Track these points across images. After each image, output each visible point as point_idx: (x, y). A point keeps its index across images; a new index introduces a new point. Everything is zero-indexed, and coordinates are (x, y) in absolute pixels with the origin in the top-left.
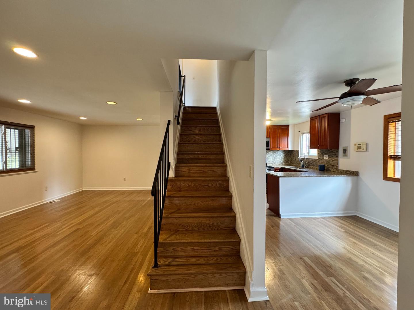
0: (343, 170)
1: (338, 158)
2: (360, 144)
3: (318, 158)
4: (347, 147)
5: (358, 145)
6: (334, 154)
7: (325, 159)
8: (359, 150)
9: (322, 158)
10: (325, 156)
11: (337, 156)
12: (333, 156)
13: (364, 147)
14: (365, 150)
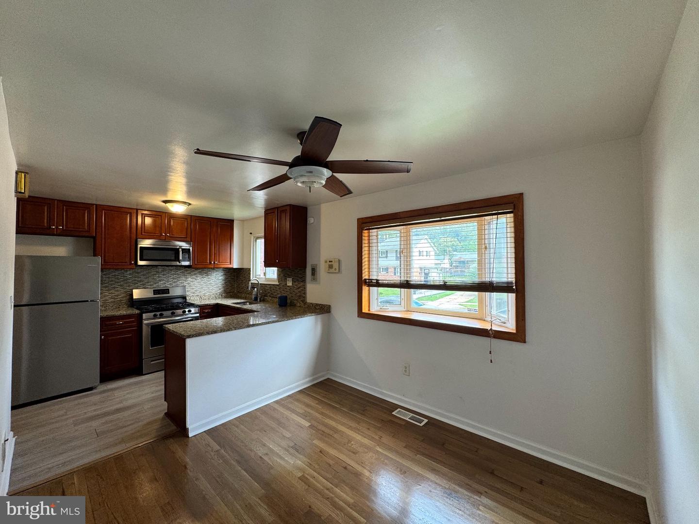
0: (311, 303)
1: (305, 282)
2: (332, 262)
3: (278, 284)
4: (317, 265)
5: (330, 262)
6: (300, 276)
7: (288, 285)
8: (331, 270)
9: (283, 283)
10: (288, 280)
12: (298, 280)
13: (336, 265)
14: (337, 271)
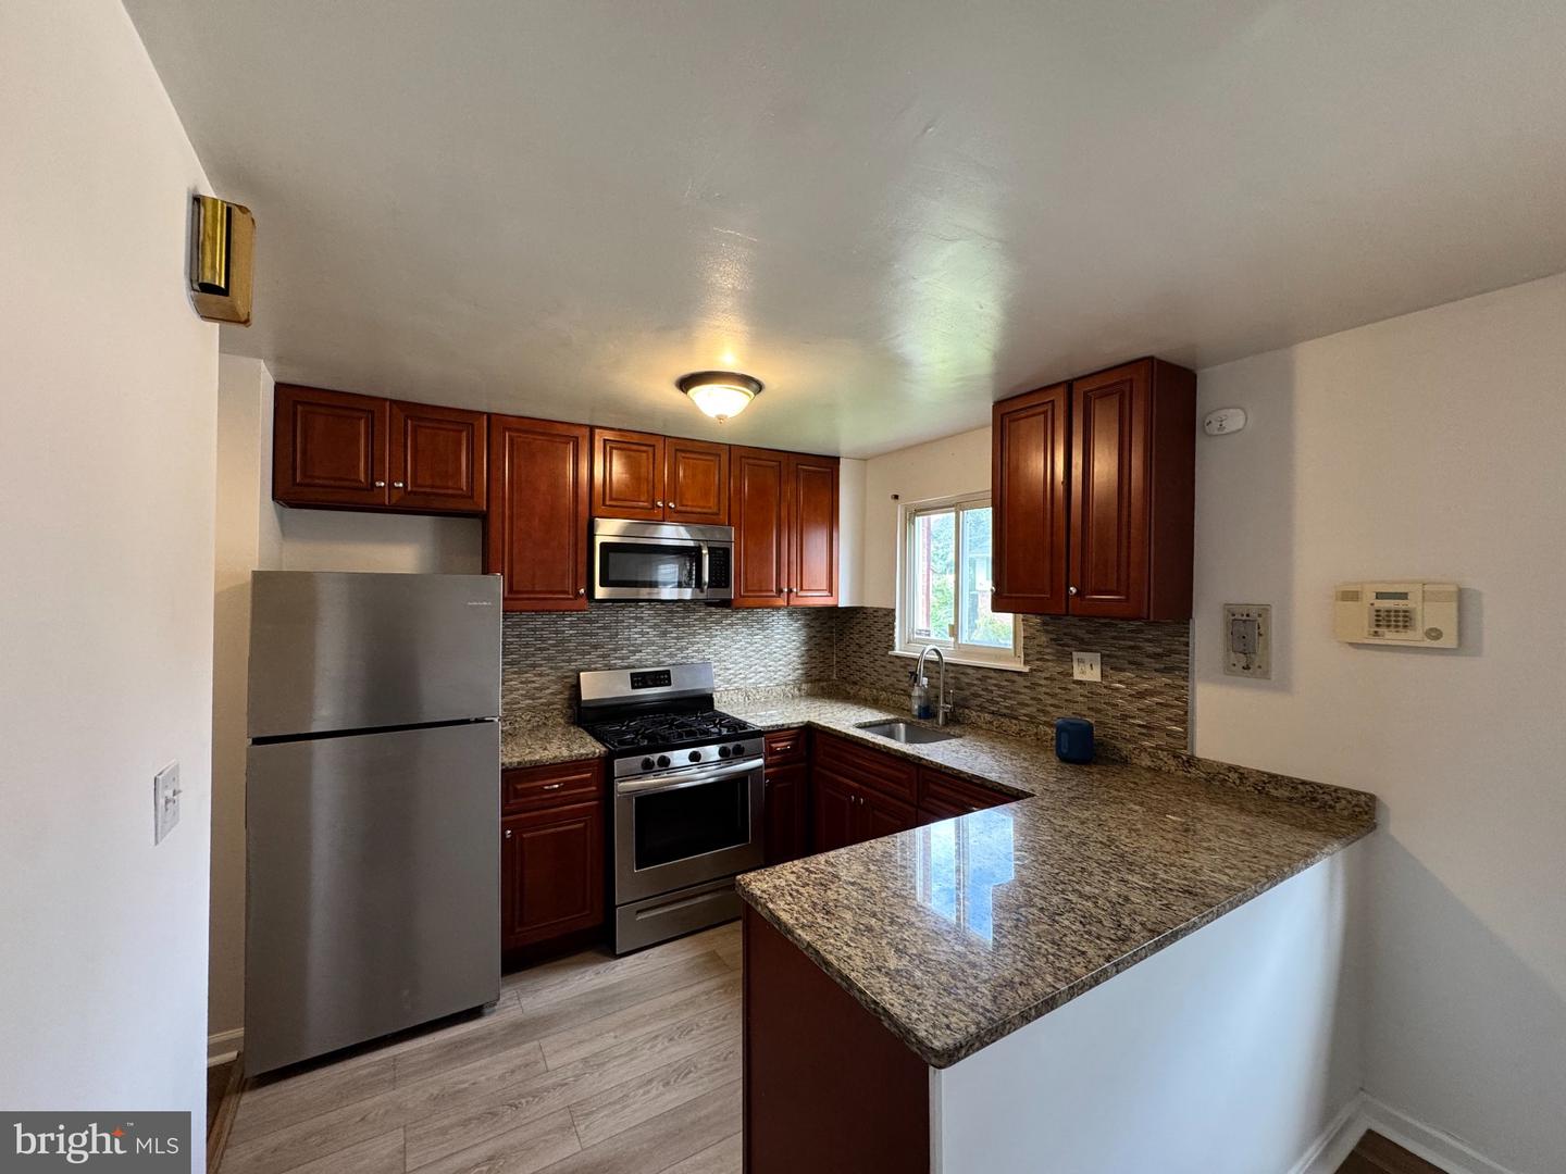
0: (1232, 769)
1: (1185, 678)
2: (1404, 596)
3: (1026, 669)
4: (1264, 610)
5: (1379, 596)
6: (1150, 648)
7: (1077, 676)
8: (1391, 637)
9: (1054, 668)
10: (1080, 661)
11: (1176, 664)
12: (1139, 665)
13: (1436, 615)
14: (1449, 641)
